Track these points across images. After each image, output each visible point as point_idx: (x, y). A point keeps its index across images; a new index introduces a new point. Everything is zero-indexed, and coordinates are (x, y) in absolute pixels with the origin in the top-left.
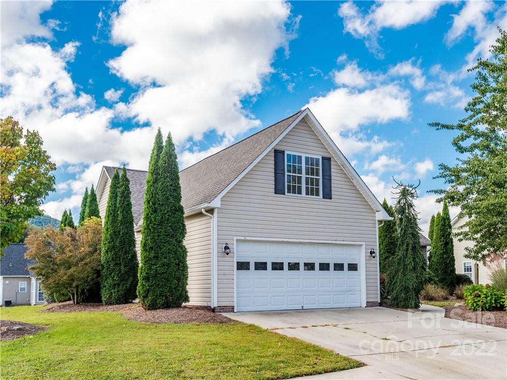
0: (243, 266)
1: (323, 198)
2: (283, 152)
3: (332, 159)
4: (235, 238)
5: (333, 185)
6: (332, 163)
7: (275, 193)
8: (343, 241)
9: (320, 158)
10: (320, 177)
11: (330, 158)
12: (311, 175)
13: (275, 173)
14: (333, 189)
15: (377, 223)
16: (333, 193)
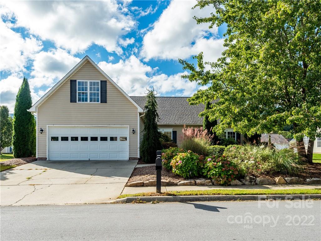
0: (55, 139)
1: (101, 103)
2: (76, 81)
3: (107, 81)
4: (47, 126)
5: (107, 95)
6: (107, 83)
7: (71, 102)
8: (114, 125)
9: (100, 81)
10: (100, 92)
11: (106, 81)
12: (93, 91)
13: (71, 92)
14: (107, 97)
15: (138, 114)
16: (107, 99)
